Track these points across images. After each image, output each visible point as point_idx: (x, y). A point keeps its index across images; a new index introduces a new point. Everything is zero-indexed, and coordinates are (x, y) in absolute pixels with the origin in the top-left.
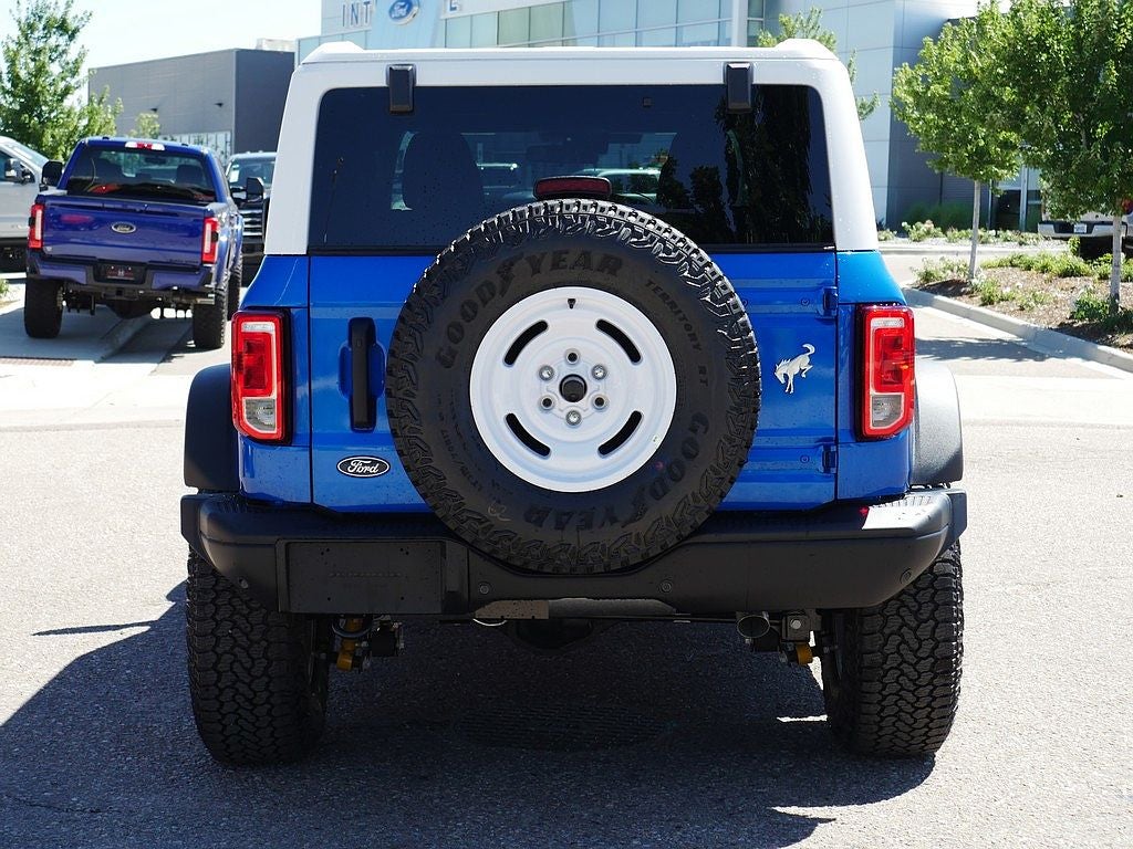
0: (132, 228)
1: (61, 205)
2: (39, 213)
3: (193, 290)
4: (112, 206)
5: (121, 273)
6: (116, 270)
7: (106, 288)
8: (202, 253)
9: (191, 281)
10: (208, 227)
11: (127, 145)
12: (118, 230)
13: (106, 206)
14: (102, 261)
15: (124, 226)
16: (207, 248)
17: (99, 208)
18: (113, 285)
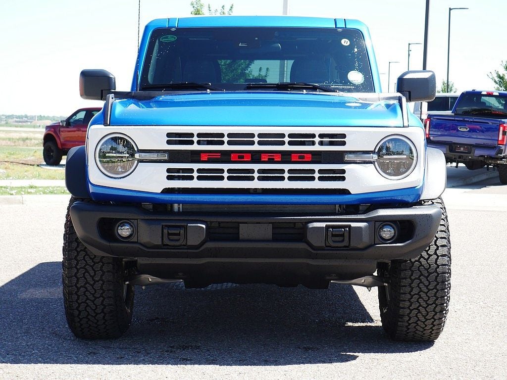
0: (467, 129)
1: (437, 119)
2: (428, 122)
3: (494, 157)
4: (459, 119)
5: (462, 149)
6: (460, 147)
7: (455, 155)
8: (498, 140)
9: (492, 153)
10: (501, 128)
11: (482, 93)
12: (461, 130)
13: (456, 119)
14: (454, 143)
15: (463, 128)
16: (500, 138)
17: (454, 120)
18: (458, 154)
